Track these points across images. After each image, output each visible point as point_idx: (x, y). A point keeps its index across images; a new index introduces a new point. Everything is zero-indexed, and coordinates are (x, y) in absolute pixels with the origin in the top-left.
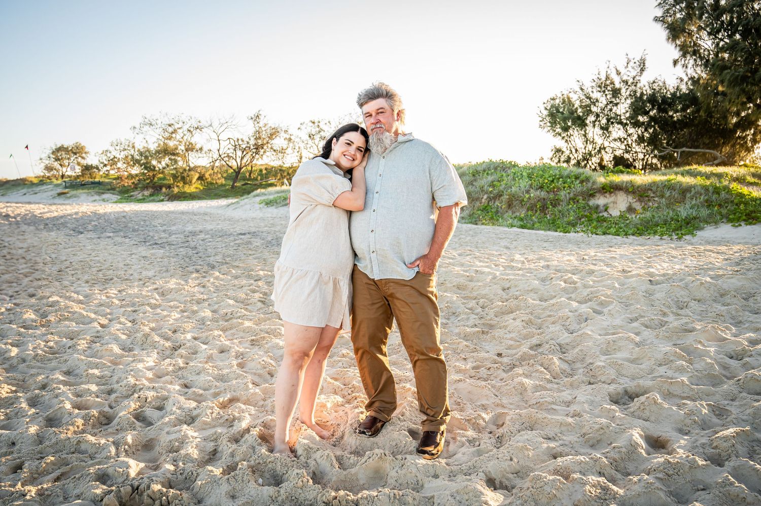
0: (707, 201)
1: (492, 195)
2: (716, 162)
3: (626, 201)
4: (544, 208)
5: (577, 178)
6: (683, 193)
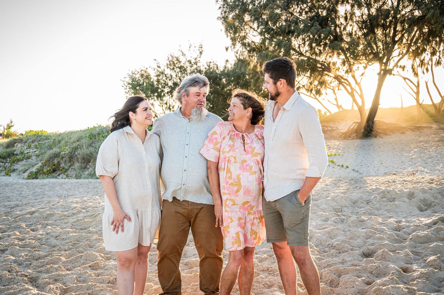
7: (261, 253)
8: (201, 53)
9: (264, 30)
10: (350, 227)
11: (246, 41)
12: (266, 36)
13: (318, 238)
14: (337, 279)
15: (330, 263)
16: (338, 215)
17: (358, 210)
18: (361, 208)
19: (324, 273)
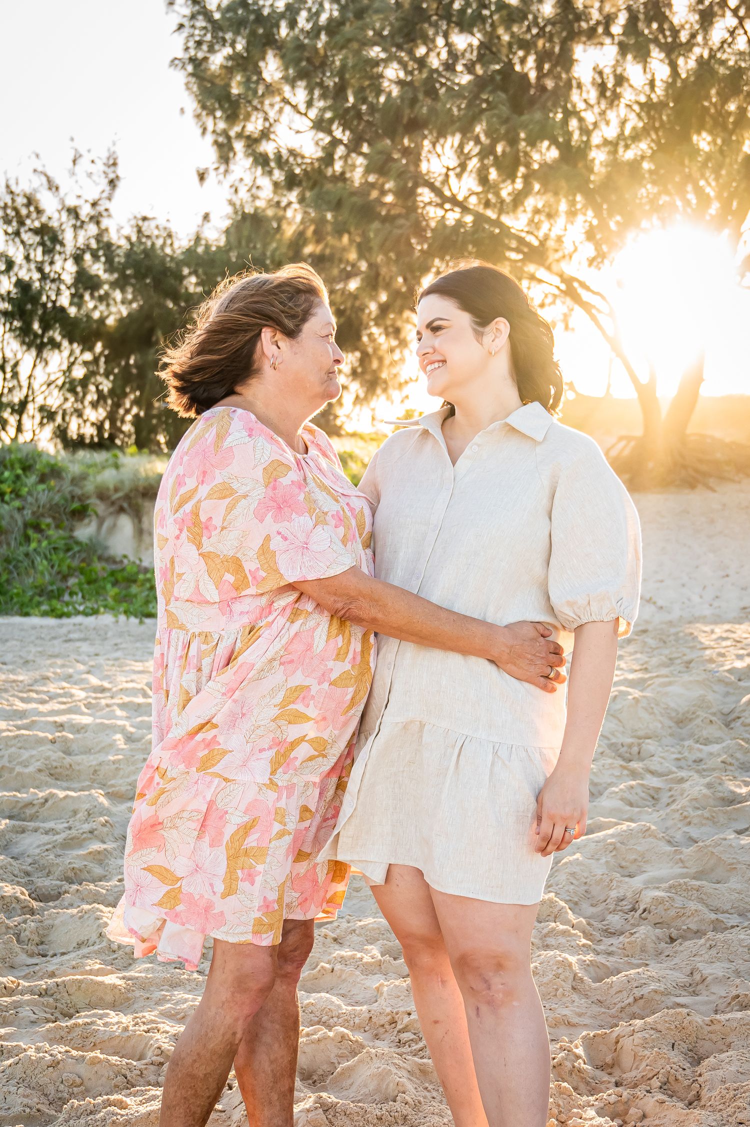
7: (355, 938)
8: (112, 183)
9: (328, 115)
10: (690, 823)
11: (268, 148)
12: (338, 133)
13: (577, 869)
14: (688, 1072)
15: (645, 991)
16: (634, 774)
17: (700, 750)
18: (707, 742)
19: (627, 1043)
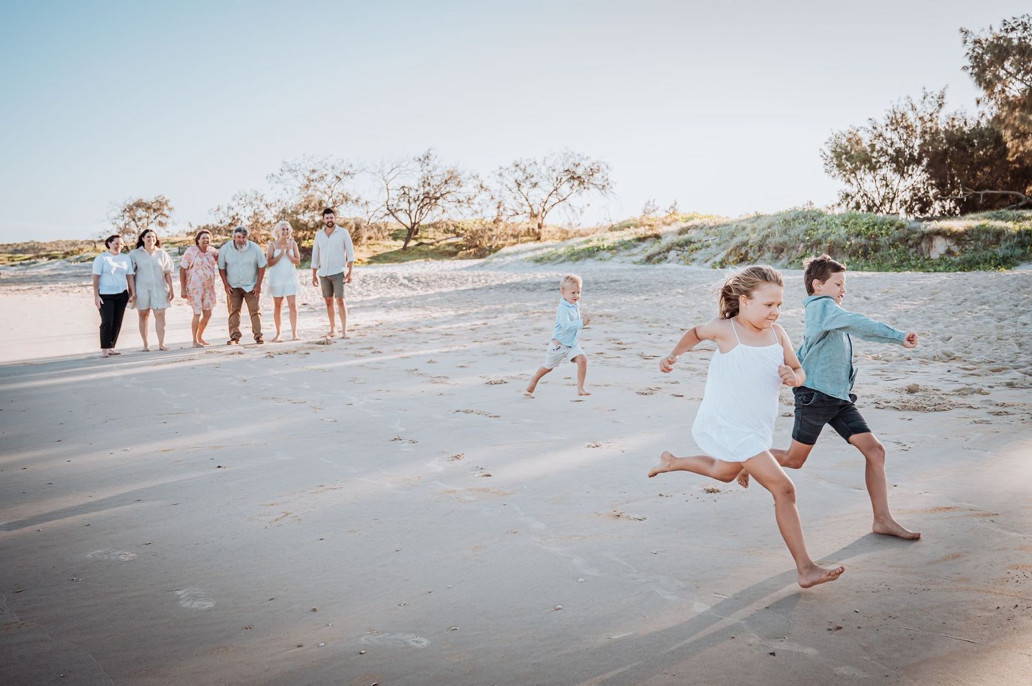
0: (1020, 242)
1: (809, 244)
2: (1020, 204)
3: (944, 245)
4: (865, 253)
5: (892, 224)
6: (997, 235)
8: (940, 106)
